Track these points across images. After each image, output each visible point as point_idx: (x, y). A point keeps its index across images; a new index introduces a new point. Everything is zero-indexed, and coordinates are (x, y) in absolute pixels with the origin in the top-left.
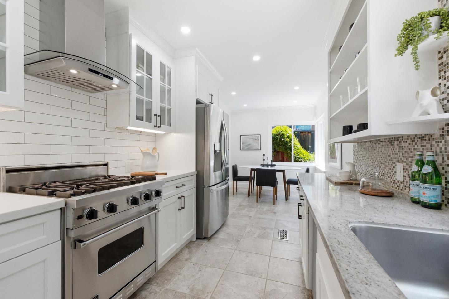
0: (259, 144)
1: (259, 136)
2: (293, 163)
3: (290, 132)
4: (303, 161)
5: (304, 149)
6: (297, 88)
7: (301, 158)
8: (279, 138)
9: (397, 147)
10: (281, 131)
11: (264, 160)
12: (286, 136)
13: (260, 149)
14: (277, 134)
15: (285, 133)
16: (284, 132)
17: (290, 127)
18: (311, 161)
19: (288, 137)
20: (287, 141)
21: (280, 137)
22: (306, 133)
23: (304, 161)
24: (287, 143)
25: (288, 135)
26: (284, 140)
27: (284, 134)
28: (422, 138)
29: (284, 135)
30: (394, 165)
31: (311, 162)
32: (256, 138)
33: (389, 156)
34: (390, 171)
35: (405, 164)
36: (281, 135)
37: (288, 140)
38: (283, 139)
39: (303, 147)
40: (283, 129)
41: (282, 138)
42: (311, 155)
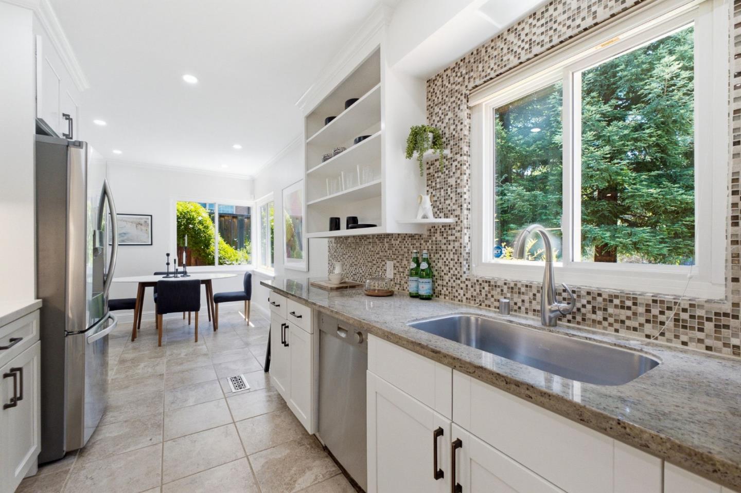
0: (148, 233)
1: (150, 217)
2: (217, 267)
3: (204, 215)
4: (227, 262)
5: (227, 243)
6: (237, 147)
7: (224, 259)
8: (184, 224)
9: (387, 245)
10: (188, 212)
11: (168, 264)
12: (197, 221)
13: (150, 243)
14: (180, 215)
15: (195, 216)
16: (193, 213)
17: (204, 205)
18: (239, 262)
19: (200, 222)
20: (199, 229)
21: (187, 221)
22: (230, 217)
23: (230, 262)
24: (199, 233)
25: (200, 218)
26: (193, 228)
27: (193, 217)
28: (412, 236)
29: (193, 219)
30: (383, 263)
31: (239, 264)
32: (142, 221)
33: (378, 254)
34: (378, 269)
35: (395, 261)
36: (188, 219)
37: (201, 227)
38: (191, 226)
39: (225, 241)
40: (191, 207)
41: (190, 223)
42: (240, 254)
